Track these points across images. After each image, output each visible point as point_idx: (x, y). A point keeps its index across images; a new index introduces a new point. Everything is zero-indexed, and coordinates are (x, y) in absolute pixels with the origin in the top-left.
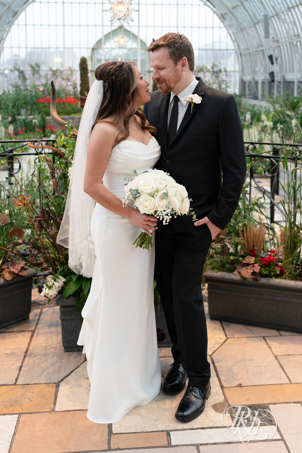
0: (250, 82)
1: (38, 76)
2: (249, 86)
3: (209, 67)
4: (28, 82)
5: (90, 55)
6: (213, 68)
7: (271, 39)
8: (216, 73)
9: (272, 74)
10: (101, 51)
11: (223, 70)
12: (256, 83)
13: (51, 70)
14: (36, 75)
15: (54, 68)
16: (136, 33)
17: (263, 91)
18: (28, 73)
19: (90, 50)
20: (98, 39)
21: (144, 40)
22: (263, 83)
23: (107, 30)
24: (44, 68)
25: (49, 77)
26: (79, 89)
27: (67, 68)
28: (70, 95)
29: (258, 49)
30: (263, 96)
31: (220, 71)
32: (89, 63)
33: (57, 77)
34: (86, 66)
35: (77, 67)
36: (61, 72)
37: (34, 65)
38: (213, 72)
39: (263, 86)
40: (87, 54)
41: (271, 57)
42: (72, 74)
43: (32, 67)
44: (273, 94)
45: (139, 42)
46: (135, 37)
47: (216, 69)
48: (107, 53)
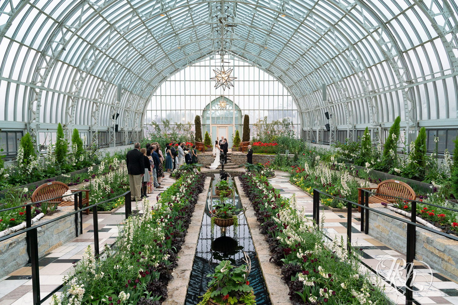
0: (309, 131)
1: (168, 128)
2: (309, 134)
3: (281, 122)
4: (161, 133)
5: (202, 115)
6: (284, 122)
7: (327, 101)
8: (287, 125)
9: (328, 126)
10: (209, 112)
11: (290, 123)
12: (315, 132)
13: (176, 125)
14: (166, 127)
15: (179, 123)
16: (232, 100)
17: (319, 137)
18: (162, 127)
19: (202, 111)
20: (207, 104)
21: (237, 104)
22: (320, 131)
23: (213, 98)
24: (172, 123)
25: (175, 128)
26: (195, 137)
27: (187, 123)
28: (188, 140)
29: (316, 109)
30: (319, 140)
31: (289, 124)
32: (201, 119)
33: (180, 129)
34: (200, 122)
35: (193, 122)
36: (183, 125)
37: (165, 121)
38: (284, 124)
39: (319, 134)
40: (200, 114)
41: (327, 114)
42: (190, 127)
43: (164, 122)
44: (328, 140)
45: (234, 105)
46: (231, 102)
47: (286, 123)
48: (213, 113)
